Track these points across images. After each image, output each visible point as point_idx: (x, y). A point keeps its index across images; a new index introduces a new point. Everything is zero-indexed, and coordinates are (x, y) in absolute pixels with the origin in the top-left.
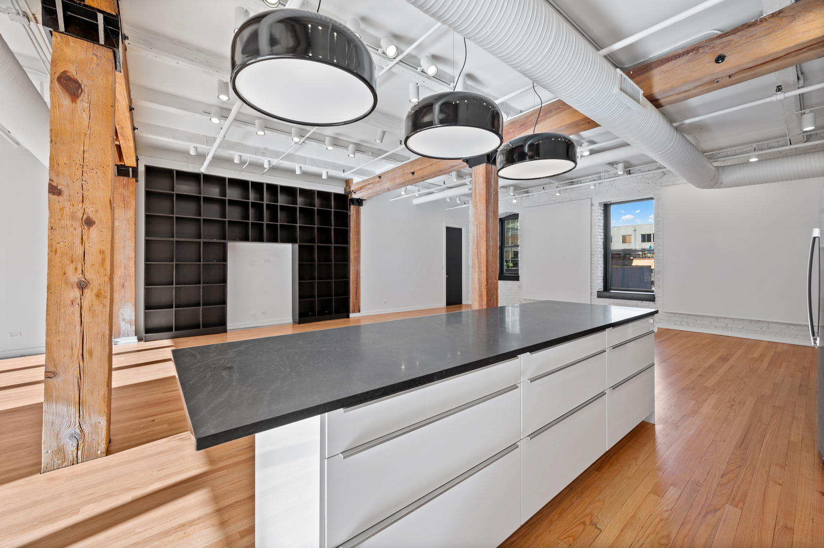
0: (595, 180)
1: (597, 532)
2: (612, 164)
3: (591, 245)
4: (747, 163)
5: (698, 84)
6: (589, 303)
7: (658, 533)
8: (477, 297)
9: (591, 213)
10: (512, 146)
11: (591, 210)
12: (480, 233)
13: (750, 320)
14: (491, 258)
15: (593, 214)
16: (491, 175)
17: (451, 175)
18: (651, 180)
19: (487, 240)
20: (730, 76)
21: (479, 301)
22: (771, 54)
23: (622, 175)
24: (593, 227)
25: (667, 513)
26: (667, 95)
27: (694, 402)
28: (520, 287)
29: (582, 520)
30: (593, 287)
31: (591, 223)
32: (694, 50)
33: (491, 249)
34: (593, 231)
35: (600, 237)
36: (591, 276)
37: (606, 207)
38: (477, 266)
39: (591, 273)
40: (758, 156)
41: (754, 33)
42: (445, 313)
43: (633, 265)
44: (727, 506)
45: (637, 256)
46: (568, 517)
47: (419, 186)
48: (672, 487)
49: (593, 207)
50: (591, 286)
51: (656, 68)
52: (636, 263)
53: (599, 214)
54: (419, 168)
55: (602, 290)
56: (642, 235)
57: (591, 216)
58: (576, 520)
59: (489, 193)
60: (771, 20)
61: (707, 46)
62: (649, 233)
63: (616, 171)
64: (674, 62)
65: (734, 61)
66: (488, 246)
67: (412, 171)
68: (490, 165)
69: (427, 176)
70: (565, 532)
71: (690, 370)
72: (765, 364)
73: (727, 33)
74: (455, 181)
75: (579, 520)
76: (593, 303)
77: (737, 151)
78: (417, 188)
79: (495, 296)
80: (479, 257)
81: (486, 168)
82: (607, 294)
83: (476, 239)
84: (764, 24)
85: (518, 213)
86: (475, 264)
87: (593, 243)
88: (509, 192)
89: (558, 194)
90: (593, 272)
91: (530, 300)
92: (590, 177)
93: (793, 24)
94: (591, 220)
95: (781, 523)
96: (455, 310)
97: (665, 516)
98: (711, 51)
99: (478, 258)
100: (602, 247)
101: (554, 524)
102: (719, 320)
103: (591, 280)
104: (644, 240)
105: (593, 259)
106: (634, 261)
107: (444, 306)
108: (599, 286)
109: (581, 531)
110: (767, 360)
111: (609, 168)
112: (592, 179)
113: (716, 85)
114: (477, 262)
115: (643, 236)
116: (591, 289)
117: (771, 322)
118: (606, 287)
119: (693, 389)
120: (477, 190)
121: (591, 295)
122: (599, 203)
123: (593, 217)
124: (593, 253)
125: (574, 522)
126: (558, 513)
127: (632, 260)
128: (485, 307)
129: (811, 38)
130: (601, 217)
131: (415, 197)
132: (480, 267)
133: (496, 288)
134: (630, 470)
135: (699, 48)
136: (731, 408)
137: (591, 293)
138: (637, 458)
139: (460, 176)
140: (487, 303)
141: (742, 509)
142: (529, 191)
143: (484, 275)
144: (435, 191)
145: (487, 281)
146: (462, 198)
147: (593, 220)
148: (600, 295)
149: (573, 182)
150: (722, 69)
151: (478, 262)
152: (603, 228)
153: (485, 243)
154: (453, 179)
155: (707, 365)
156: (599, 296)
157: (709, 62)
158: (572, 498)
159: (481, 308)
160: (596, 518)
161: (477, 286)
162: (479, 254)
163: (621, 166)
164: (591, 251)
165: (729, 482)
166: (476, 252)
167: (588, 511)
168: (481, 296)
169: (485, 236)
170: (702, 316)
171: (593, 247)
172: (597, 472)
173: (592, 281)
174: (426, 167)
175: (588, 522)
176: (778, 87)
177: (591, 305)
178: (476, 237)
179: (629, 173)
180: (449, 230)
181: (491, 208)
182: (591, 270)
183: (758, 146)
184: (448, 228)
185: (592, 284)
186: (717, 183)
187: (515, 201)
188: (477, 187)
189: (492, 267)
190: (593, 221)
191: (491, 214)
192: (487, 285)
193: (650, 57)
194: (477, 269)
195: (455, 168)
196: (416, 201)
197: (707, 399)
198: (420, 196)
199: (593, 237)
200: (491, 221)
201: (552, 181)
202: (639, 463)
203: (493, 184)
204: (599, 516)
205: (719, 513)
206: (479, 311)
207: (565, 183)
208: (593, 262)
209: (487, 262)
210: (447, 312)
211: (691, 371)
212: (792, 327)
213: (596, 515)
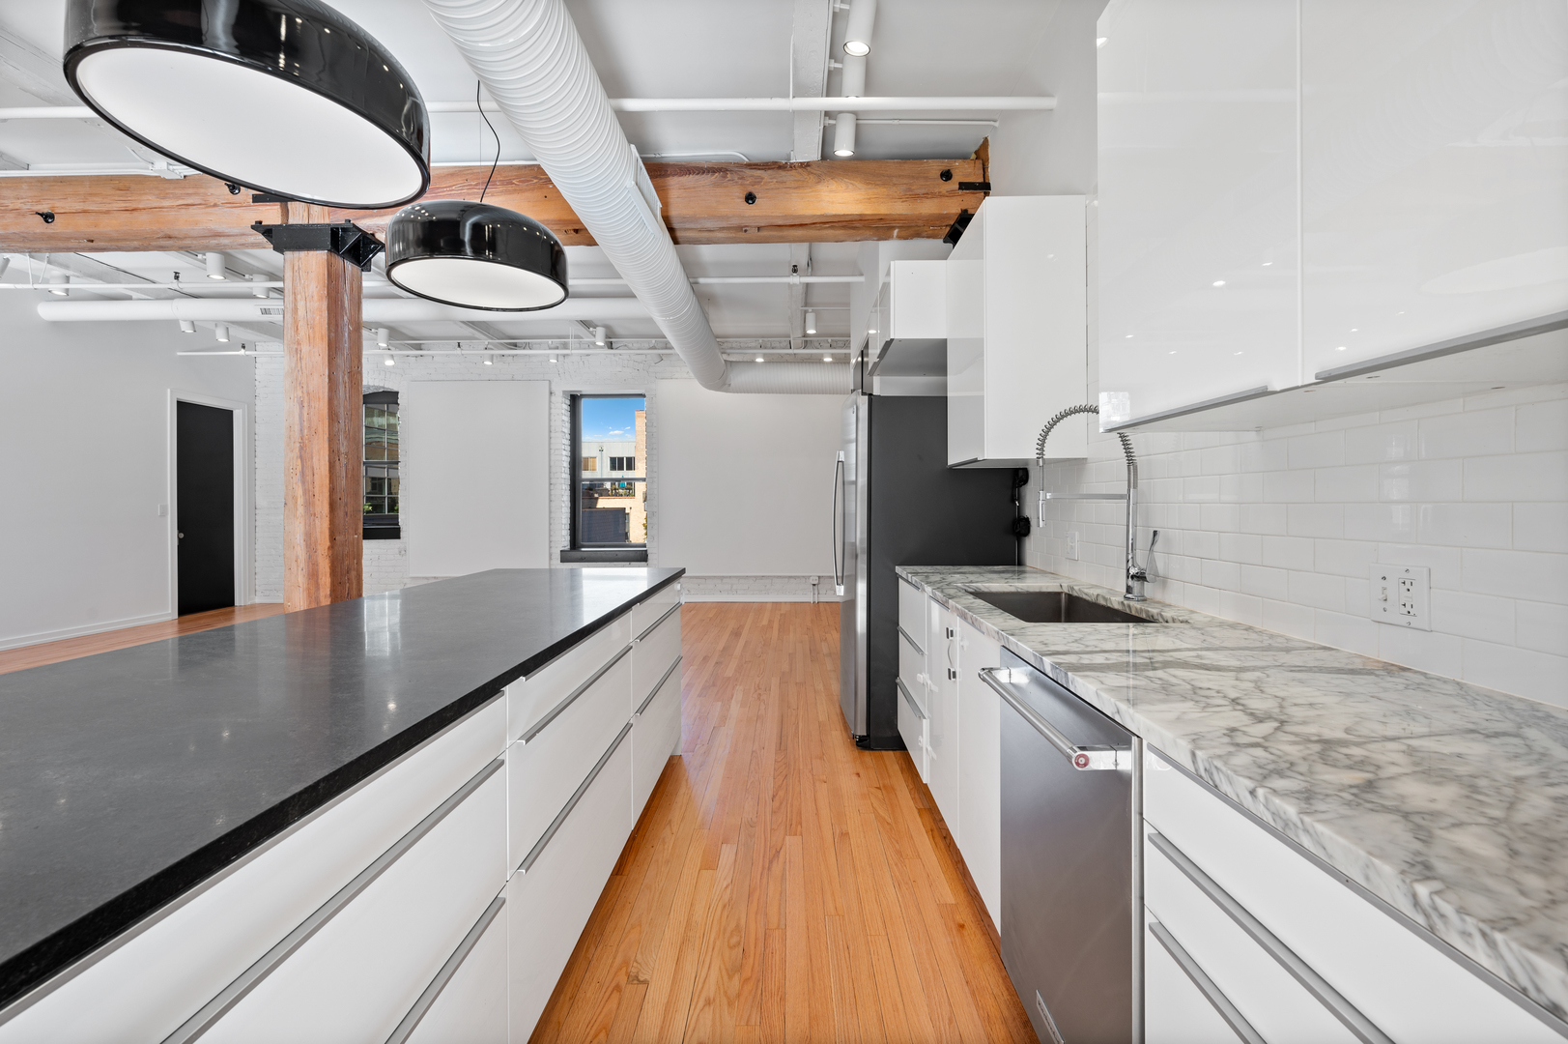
0: (557, 348)
1: (642, 987)
2: (586, 324)
3: (550, 467)
4: (753, 362)
5: (724, 224)
6: (547, 567)
7: (725, 930)
8: (301, 579)
9: (550, 408)
10: (431, 215)
11: (550, 402)
12: (309, 420)
13: (755, 577)
14: (343, 483)
15: (553, 411)
16: (341, 283)
17: (204, 261)
18: (642, 365)
19: (332, 439)
20: (759, 229)
21: (309, 589)
22: (800, 217)
23: (601, 347)
24: (553, 435)
25: (729, 891)
26: (687, 226)
27: (720, 703)
28: (403, 552)
29: (613, 984)
30: (553, 544)
31: (550, 426)
32: (719, 170)
33: (343, 460)
34: (553, 441)
35: (564, 453)
36: (550, 524)
37: (574, 400)
38: (301, 501)
39: (550, 518)
40: (764, 356)
41: (785, 179)
42: (177, 636)
43: (598, 506)
44: (787, 838)
45: (604, 493)
46: (588, 995)
47: (67, 267)
48: (724, 845)
49: (553, 398)
50: (550, 542)
51: (674, 175)
52: (604, 503)
53: (563, 411)
54: (79, 206)
55: (568, 548)
56: (611, 458)
57: (550, 414)
58: (604, 990)
59: (337, 325)
60: (800, 170)
61: (736, 172)
62: (621, 456)
63: (593, 339)
64: (697, 177)
65: (766, 208)
66: (334, 454)
67: (45, 208)
68: (339, 260)
69: (111, 240)
70: (588, 1030)
71: (704, 658)
72: (775, 632)
73: (756, 165)
74: (217, 279)
75: (607, 988)
76: (553, 567)
77: (742, 345)
78: (57, 271)
79: (353, 574)
80: (309, 478)
81: (329, 265)
82: (575, 554)
83: (297, 434)
84: (793, 172)
85: (395, 389)
86: (295, 498)
87: (552, 464)
88: (376, 340)
89: (488, 363)
90: (553, 515)
91: (427, 578)
92: (550, 341)
93: (819, 187)
94: (550, 420)
95: (838, 831)
96: (207, 623)
97: (726, 898)
98: (740, 181)
99: (303, 483)
100: (568, 471)
101: (564, 1028)
102: (725, 580)
103: (550, 530)
104: (613, 468)
105: (553, 492)
106: (600, 500)
107: (170, 618)
108: (564, 541)
109: (615, 1006)
110: (776, 626)
111: (582, 331)
112: (552, 346)
113: (742, 235)
114: (300, 492)
115: (613, 460)
116: (550, 547)
117: (774, 577)
118: (574, 544)
119: (714, 685)
120: (301, 312)
121: (550, 559)
122: (564, 392)
123: (552, 417)
124: (553, 481)
125: (601, 996)
126: (568, 998)
127: (597, 498)
128: (326, 601)
129: (834, 213)
130: (567, 418)
131: (49, 297)
132: (309, 504)
133: (358, 556)
134: (666, 846)
135: (727, 170)
136: (759, 698)
137: (550, 555)
138: (670, 821)
139: (233, 268)
140: (333, 590)
141: (801, 835)
142: (423, 346)
143: (323, 525)
144: (135, 295)
145: (333, 539)
146: (234, 331)
147: (553, 421)
148: (565, 558)
149: (515, 345)
150: (752, 214)
151: (305, 492)
152: (568, 437)
153: (326, 445)
154: (209, 272)
155: (720, 647)
156: (563, 560)
157: (739, 198)
158: (587, 951)
159: (313, 606)
160: (635, 964)
161: (300, 551)
162: (308, 472)
163: (600, 332)
164: (550, 479)
165: (781, 804)
166: (299, 468)
167: (619, 959)
168: (313, 575)
169: (326, 429)
170: (705, 578)
171: (553, 470)
172: (619, 877)
173: (552, 533)
174: (107, 212)
175: (622, 979)
176: (795, 266)
177: (550, 570)
178: (297, 428)
179: (610, 346)
180: (186, 411)
181: (342, 361)
182: (550, 512)
183: (764, 342)
184: (183, 407)
185: (553, 539)
186: (724, 384)
187: (389, 363)
188: (301, 305)
189: (346, 505)
190: (552, 423)
191: (342, 377)
192: (332, 547)
193: (663, 155)
194: (301, 510)
195: (225, 241)
196: (48, 312)
197: (733, 696)
198: (70, 297)
199: (552, 451)
200: (341, 392)
201: (477, 334)
202: (675, 829)
203: (346, 305)
204: (639, 956)
205: (782, 853)
206: (309, 613)
207: (501, 344)
208: (553, 498)
209: (332, 491)
210: (181, 631)
211: (706, 659)
212: (792, 580)
213: (633, 958)
